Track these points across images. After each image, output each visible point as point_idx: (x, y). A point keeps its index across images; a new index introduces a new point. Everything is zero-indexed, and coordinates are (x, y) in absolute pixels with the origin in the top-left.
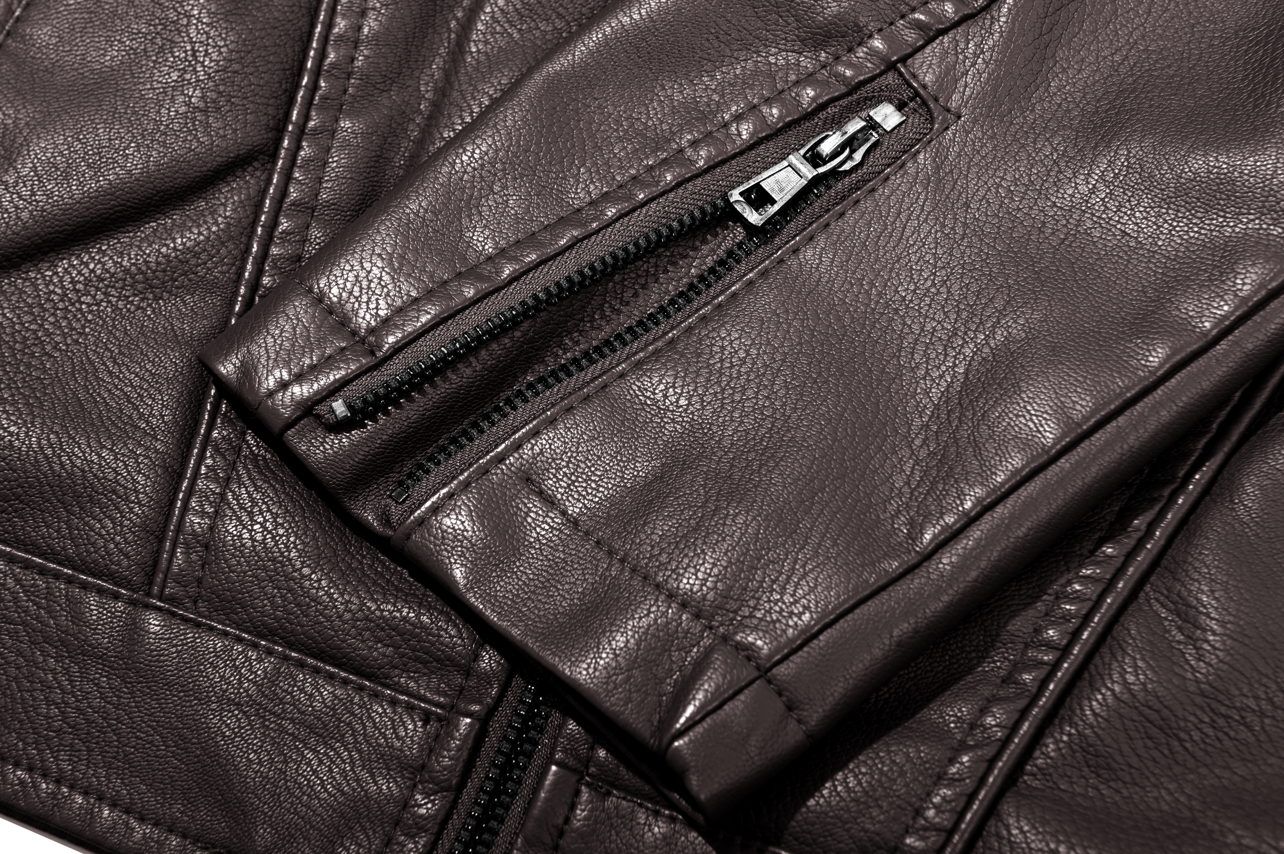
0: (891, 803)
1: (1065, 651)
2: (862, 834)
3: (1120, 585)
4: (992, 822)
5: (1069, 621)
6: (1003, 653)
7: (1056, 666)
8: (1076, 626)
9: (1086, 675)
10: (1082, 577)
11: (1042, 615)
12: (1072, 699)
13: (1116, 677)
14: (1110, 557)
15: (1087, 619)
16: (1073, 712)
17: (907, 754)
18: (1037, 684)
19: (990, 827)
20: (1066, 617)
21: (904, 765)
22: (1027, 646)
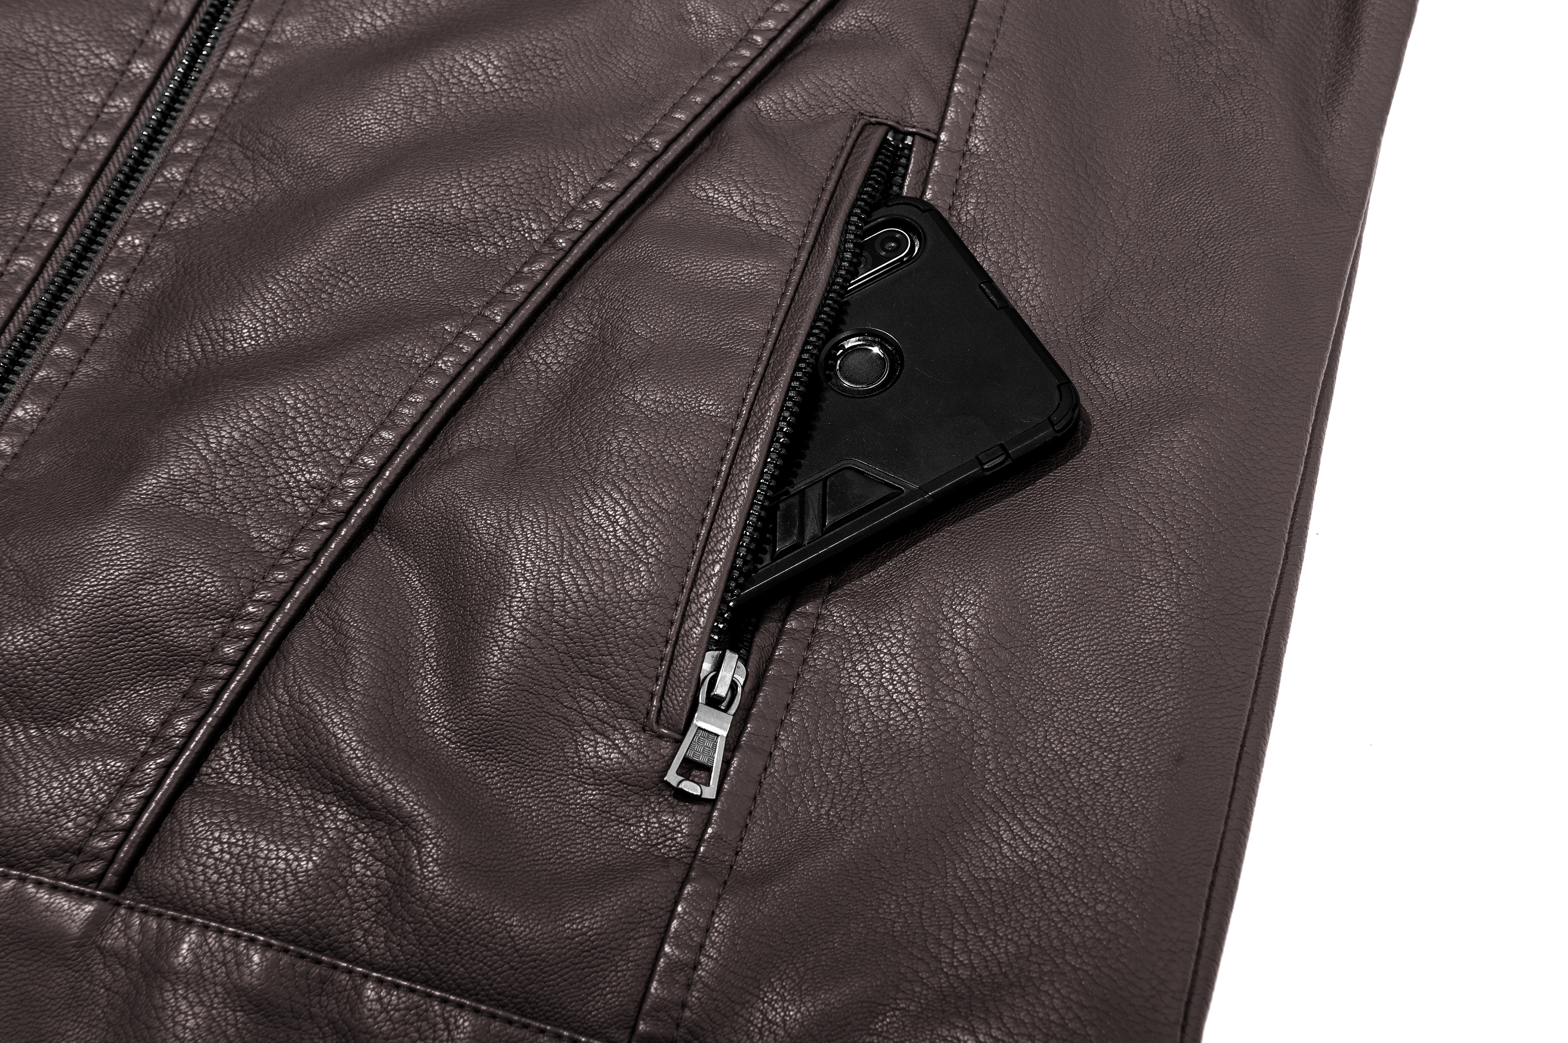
0: (78, 812)
1: (237, 665)
2: (50, 841)
3: (288, 607)
4: (168, 819)
5: (242, 639)
6: (185, 671)
7: (229, 678)
8: (248, 644)
9: (256, 686)
10: (255, 601)
11: (220, 635)
12: (243, 707)
13: (280, 683)
14: (280, 583)
15: (257, 636)
16: (243, 717)
17: (94, 768)
18: (211, 696)
19: (166, 824)
20: (240, 636)
21: (91, 778)
22: (205, 663)
